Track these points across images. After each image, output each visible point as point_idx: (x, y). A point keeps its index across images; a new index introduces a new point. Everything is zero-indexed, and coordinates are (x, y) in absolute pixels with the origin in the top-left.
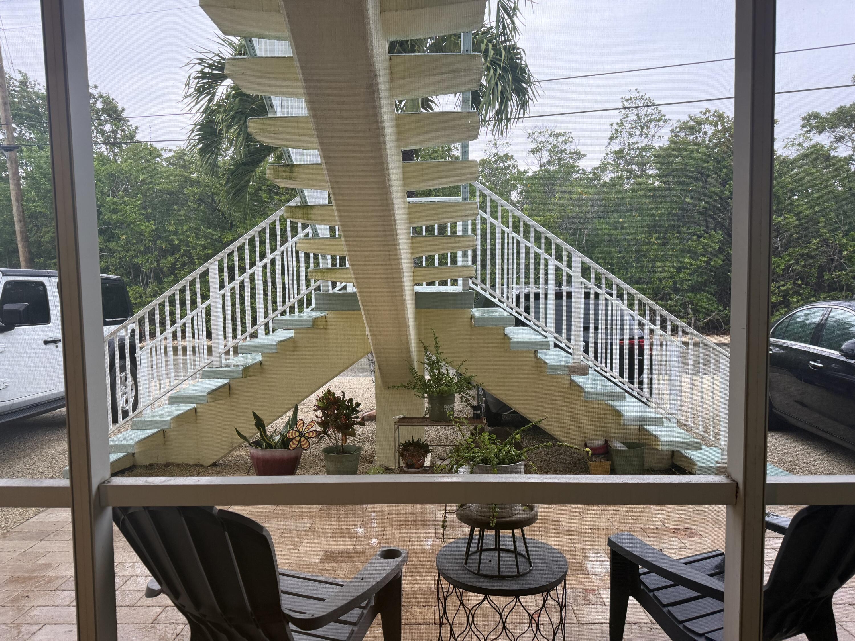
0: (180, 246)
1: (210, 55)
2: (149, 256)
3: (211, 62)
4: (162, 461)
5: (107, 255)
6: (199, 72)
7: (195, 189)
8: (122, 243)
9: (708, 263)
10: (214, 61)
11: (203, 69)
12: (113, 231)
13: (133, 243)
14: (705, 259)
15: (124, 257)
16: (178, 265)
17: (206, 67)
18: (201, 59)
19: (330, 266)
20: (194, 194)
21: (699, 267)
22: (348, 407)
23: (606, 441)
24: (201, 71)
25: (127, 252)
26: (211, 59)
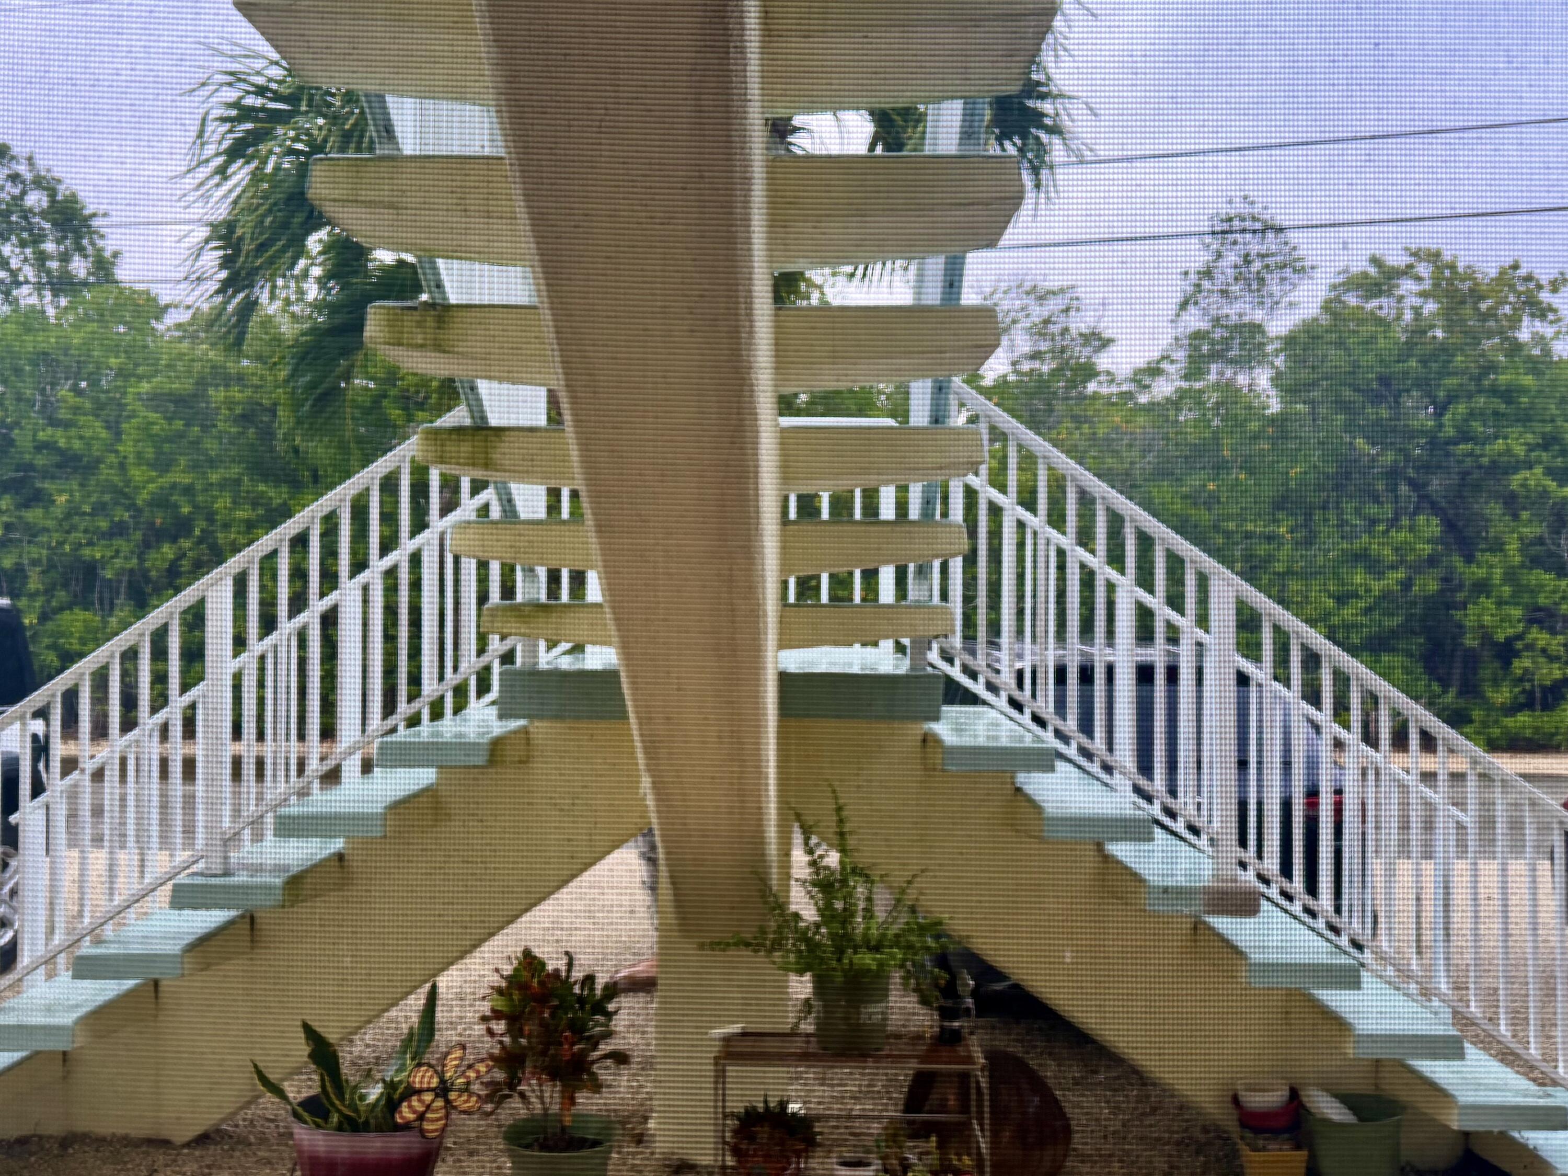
0: (194, 520)
1: (259, 64)
2: (118, 542)
3: (260, 80)
4: (54, 1127)
5: (21, 541)
6: (230, 106)
7: (236, 394)
8: (58, 512)
9: (1406, 585)
10: (270, 80)
11: (241, 98)
12: (38, 485)
13: (84, 514)
14: (1400, 575)
15: (61, 544)
16: (185, 565)
17: (248, 92)
18: (231, 74)
19: (543, 597)
20: (230, 404)
21: (1386, 595)
22: (581, 999)
23: (1294, 1094)
24: (236, 105)
25: (68, 532)
26: (258, 73)
